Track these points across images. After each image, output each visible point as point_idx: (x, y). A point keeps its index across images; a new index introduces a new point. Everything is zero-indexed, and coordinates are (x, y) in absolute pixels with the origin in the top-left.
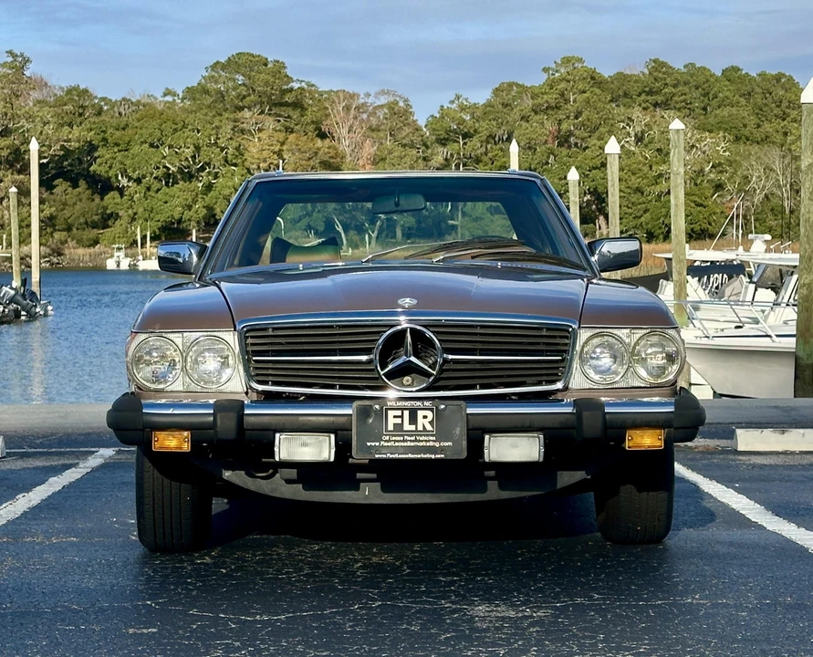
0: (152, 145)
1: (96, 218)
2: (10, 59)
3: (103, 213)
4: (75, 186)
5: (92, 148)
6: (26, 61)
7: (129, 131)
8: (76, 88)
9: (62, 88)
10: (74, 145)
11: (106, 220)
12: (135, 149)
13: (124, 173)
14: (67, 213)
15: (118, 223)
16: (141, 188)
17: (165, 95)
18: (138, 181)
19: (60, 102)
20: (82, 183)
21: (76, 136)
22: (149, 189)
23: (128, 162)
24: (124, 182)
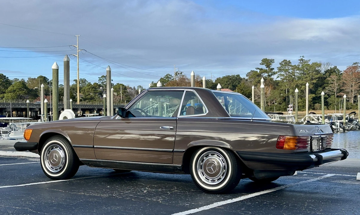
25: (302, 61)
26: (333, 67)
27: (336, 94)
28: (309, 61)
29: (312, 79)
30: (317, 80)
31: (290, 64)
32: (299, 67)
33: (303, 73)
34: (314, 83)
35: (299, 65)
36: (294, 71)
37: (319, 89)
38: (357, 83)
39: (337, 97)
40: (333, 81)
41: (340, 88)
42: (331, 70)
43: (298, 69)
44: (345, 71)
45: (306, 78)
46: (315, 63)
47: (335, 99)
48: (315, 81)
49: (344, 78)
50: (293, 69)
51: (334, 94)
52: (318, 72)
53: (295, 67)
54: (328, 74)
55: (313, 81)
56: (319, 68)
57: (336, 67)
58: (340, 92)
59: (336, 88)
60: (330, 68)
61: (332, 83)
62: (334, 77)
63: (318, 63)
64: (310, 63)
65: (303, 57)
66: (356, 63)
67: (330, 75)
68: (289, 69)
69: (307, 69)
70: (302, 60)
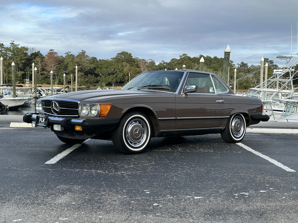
0: (106, 68)
1: (95, 81)
2: (82, 52)
3: (97, 81)
4: (92, 75)
5: (95, 68)
6: (85, 52)
7: (102, 66)
8: (94, 57)
9: (91, 57)
10: (92, 68)
11: (97, 82)
12: (103, 69)
13: (101, 73)
14: (90, 80)
15: (100, 82)
16: (104, 76)
17: (111, 59)
18: (103, 75)
19: (91, 60)
20: (93, 75)
21: (92, 66)
22: (105, 76)
23: (102, 71)
24: (101, 75)
25: (12, 45)
26: (37, 51)
27: (40, 72)
28: (18, 45)
29: (21, 60)
30: (25, 60)
31: (3, 46)
32: (10, 49)
33: (14, 55)
34: (22, 63)
35: (10, 48)
36: (7, 52)
37: (27, 68)
38: (55, 65)
39: (41, 74)
40: (38, 62)
41: (43, 68)
42: (35, 54)
43: (10, 51)
44: (46, 55)
45: (16, 58)
46: (23, 47)
47: (39, 76)
48: (23, 61)
49: (46, 61)
50: (5, 50)
51: (38, 72)
52: (26, 54)
53: (8, 49)
54: (33, 56)
55: (22, 61)
56: (27, 52)
57: (39, 51)
58: (43, 71)
59: (40, 67)
60: (35, 52)
61: (37, 64)
62: (38, 59)
63: (26, 47)
64: (19, 47)
65: (13, 41)
66: (52, 50)
67: (35, 57)
68: (3, 50)
69: (17, 51)
70: (12, 43)
